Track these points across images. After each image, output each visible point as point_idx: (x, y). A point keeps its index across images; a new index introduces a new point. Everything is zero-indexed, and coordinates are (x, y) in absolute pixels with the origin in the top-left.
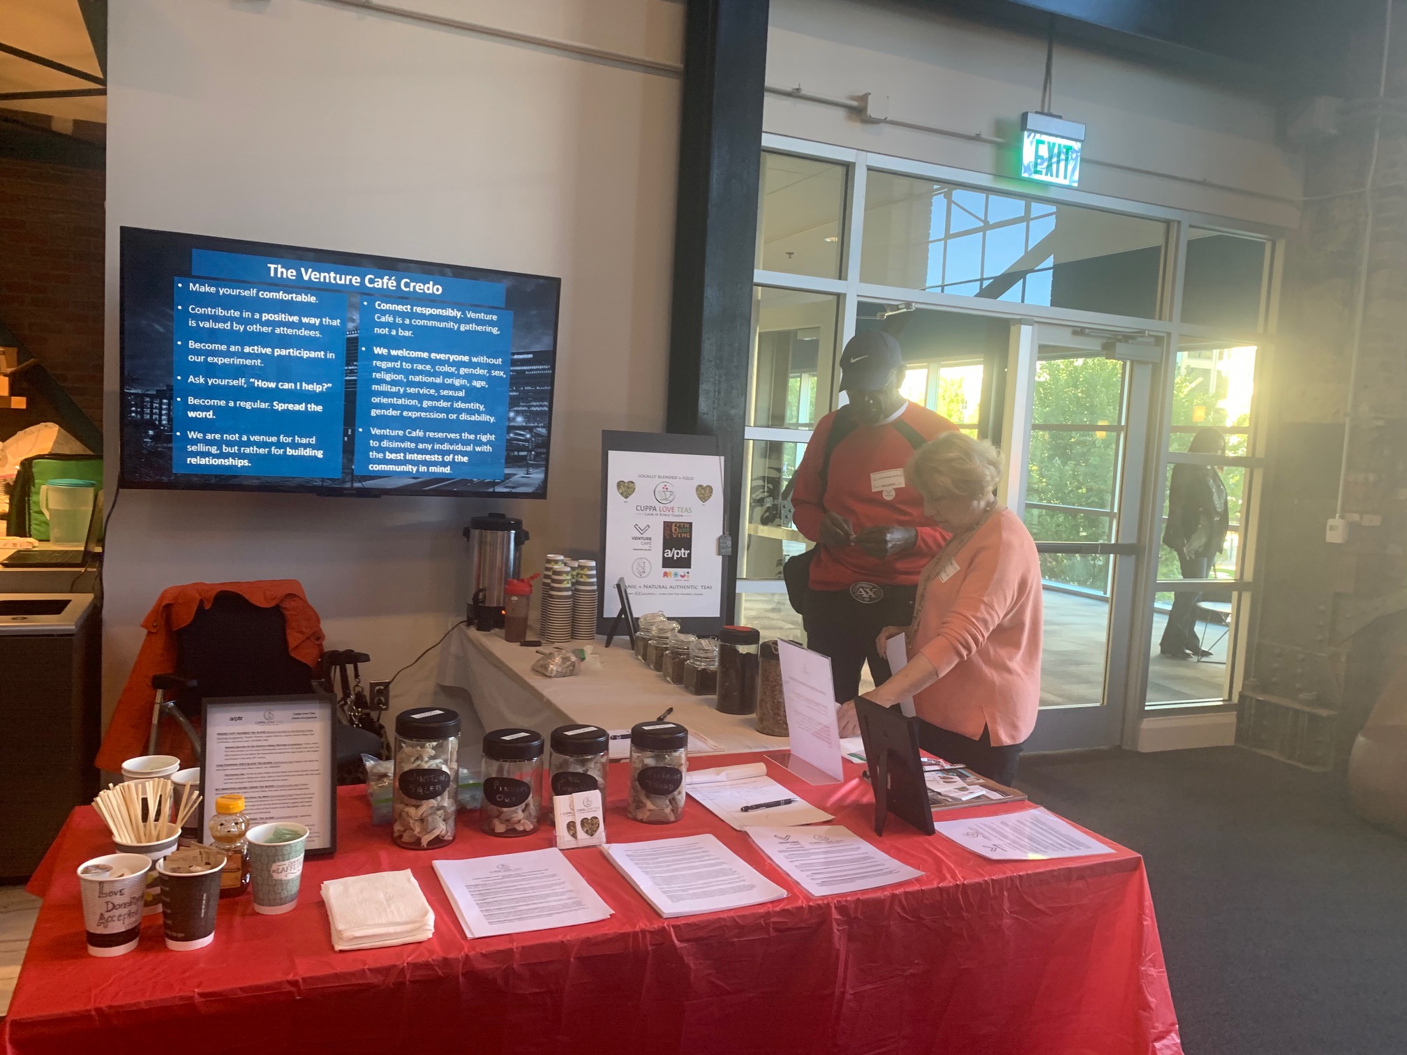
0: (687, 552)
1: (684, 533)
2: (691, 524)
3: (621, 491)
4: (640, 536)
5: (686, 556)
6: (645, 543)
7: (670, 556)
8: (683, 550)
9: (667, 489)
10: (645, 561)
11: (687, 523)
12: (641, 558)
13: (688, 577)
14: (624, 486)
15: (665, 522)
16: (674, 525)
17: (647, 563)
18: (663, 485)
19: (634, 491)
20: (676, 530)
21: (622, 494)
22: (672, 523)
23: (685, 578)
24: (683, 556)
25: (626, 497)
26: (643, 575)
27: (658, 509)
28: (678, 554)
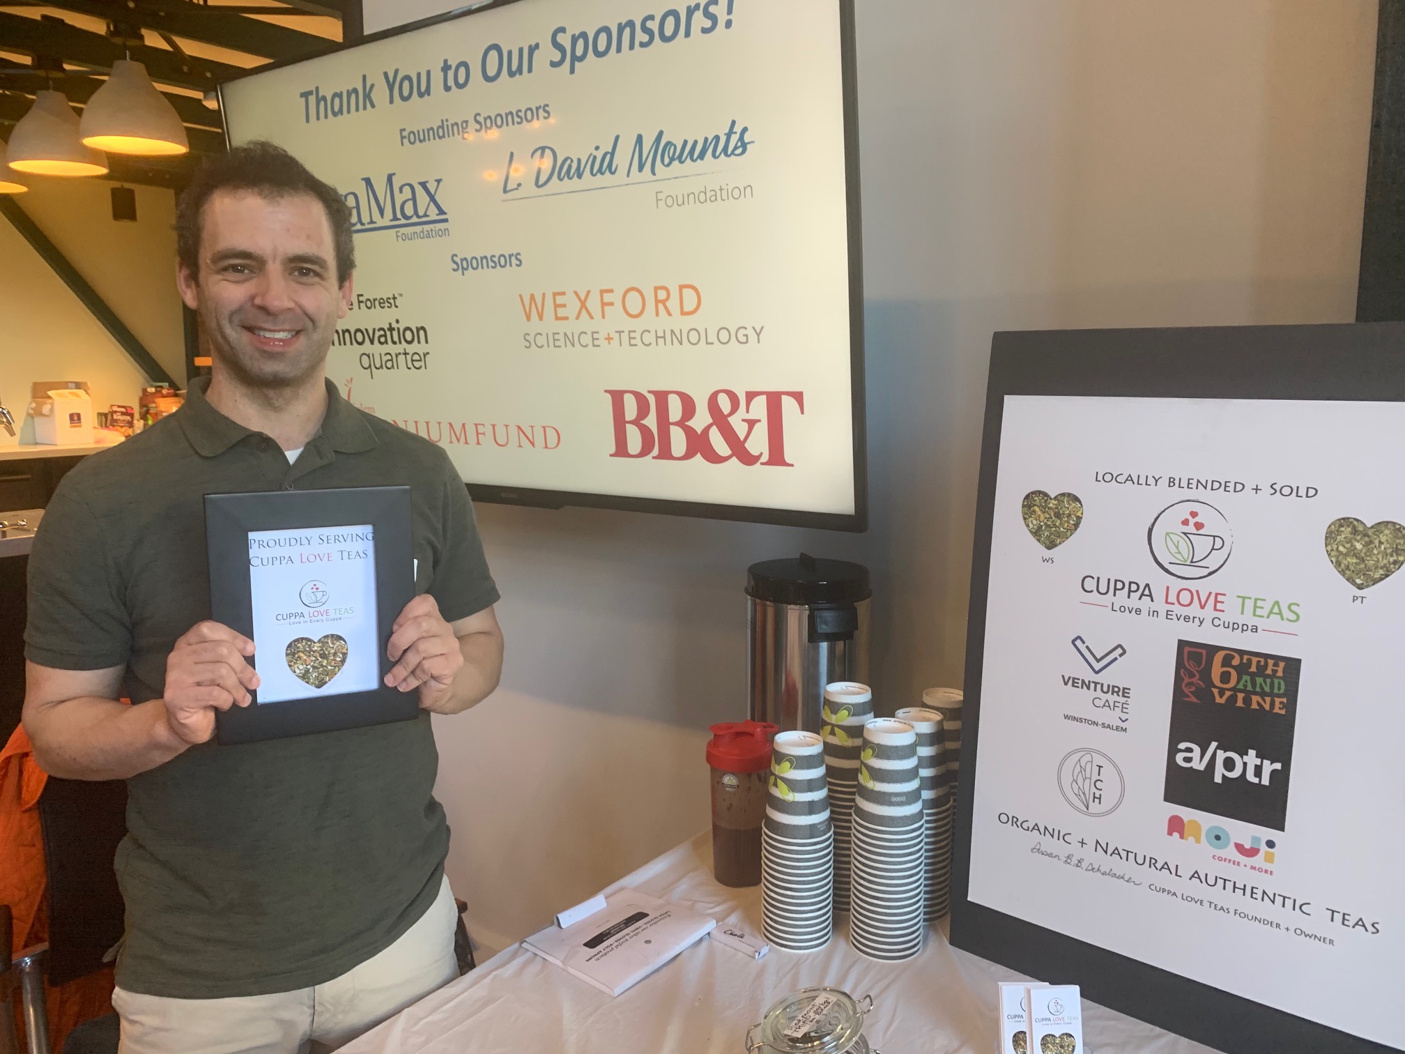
0: (1268, 767)
1: (1263, 694)
2: (1293, 665)
3: (1034, 522)
4: (1089, 676)
5: (1266, 781)
6: (1106, 704)
7: (1199, 765)
8: (1252, 758)
9: (1199, 526)
10: (1102, 761)
11: (1277, 659)
12: (1089, 751)
13: (1269, 858)
14: (1044, 508)
15: (1182, 644)
16: (1222, 653)
17: (1108, 769)
18: (1184, 511)
19: (1077, 525)
20: (1225, 677)
21: (1036, 533)
22: (1213, 649)
23: (1258, 860)
24: (1251, 777)
25: (1051, 545)
26: (1094, 807)
27: (1158, 594)
28: (1229, 764)
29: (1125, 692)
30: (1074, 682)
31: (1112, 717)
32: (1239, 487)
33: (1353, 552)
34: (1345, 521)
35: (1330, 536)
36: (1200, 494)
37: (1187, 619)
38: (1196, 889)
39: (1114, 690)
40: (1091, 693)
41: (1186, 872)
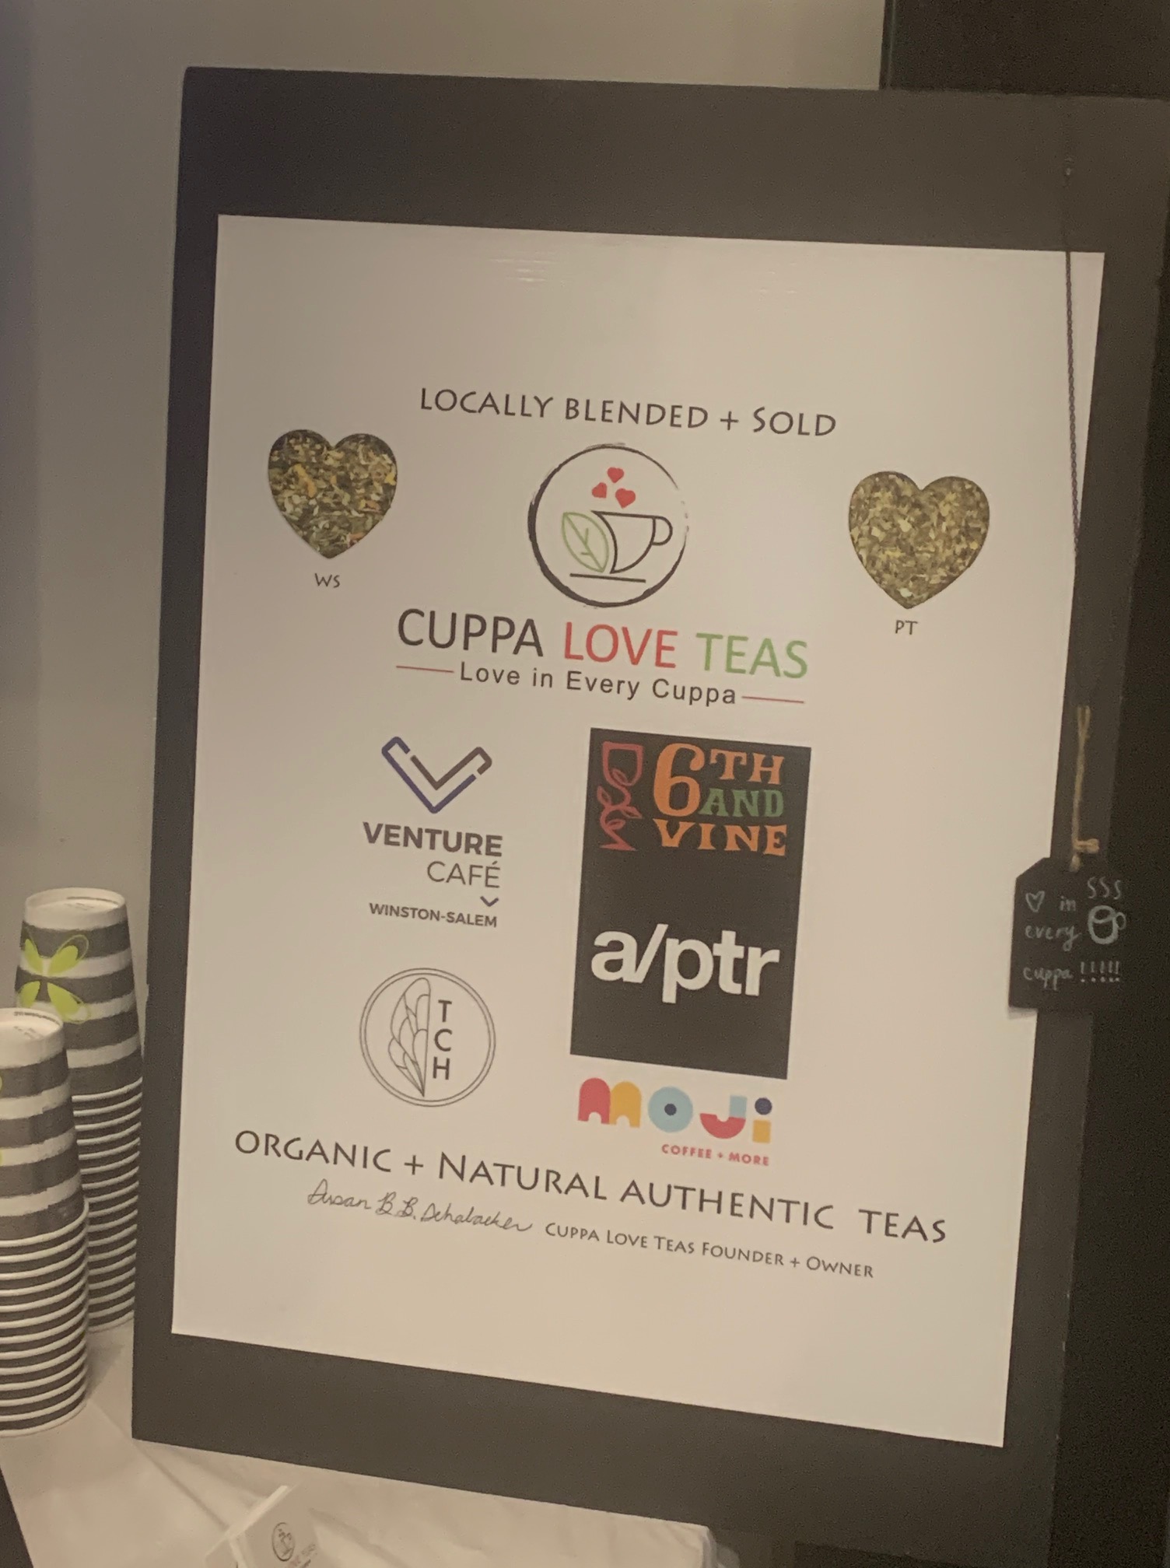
0: (757, 960)
1: (745, 822)
2: (797, 761)
3: (294, 501)
4: (418, 818)
5: (753, 988)
6: (456, 874)
7: (633, 973)
8: (728, 947)
9: (625, 497)
10: (442, 989)
11: (769, 750)
12: (423, 973)
13: (762, 1134)
14: (316, 468)
15: (598, 737)
16: (671, 751)
18: (596, 468)
19: (385, 504)
20: (679, 796)
21: (302, 524)
22: (654, 743)
23: (742, 1141)
24: (728, 985)
25: (333, 549)
26: (437, 1088)
27: (551, 637)
28: (689, 964)
29: (492, 846)
30: (387, 834)
31: (466, 898)
32: (698, 416)
33: (896, 538)
34: (882, 480)
35: (858, 510)
36: (626, 432)
37: (606, 686)
38: (635, 1217)
39: (469, 842)
40: (426, 854)
41: (613, 1188)
